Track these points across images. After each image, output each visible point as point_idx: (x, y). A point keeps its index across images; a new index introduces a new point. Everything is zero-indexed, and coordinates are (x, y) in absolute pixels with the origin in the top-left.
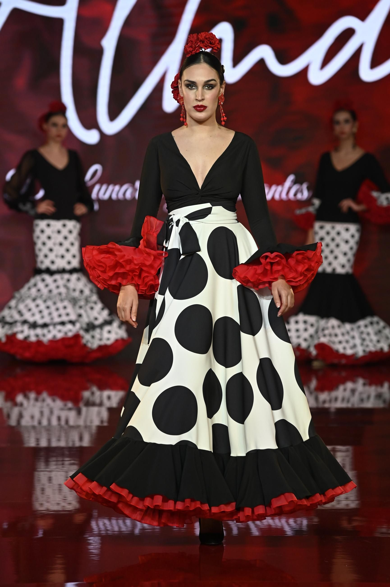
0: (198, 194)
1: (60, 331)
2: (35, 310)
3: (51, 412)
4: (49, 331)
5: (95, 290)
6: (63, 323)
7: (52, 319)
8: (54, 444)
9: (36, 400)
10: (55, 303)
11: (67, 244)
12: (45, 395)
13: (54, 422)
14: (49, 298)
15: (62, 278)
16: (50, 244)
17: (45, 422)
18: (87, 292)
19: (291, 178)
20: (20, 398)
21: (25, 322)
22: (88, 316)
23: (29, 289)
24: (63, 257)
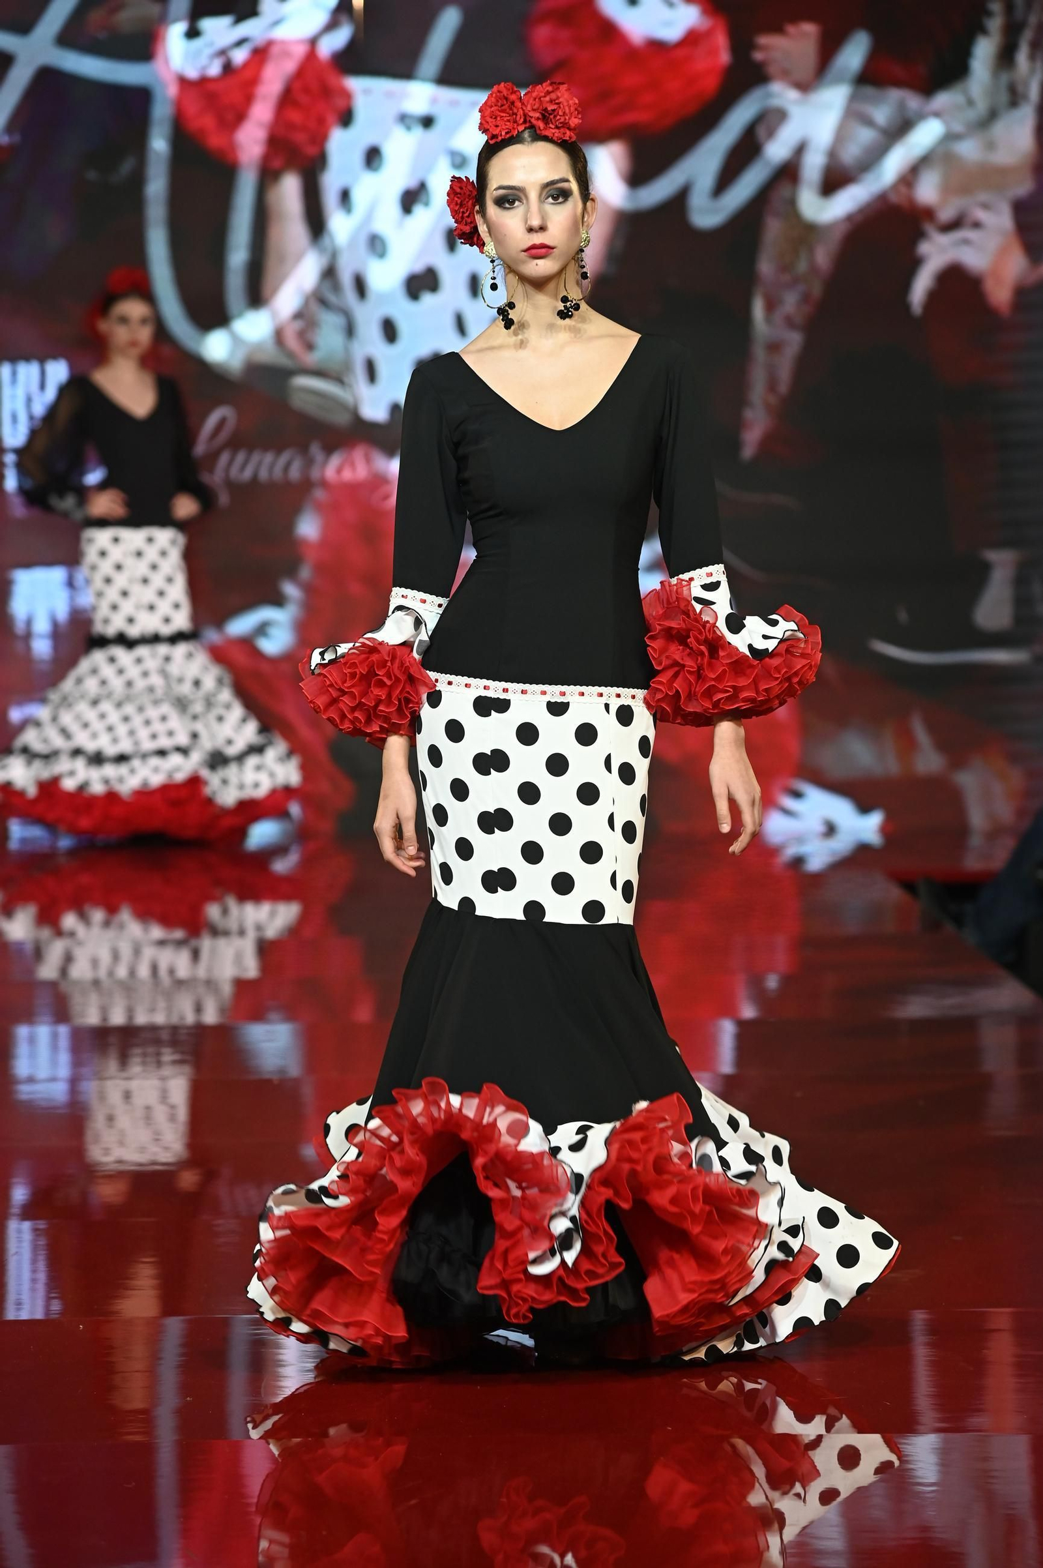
1: (156, 770)
2: (97, 725)
3: (137, 951)
4: (132, 771)
5: (227, 679)
6: (162, 753)
7: (136, 743)
8: (141, 1019)
9: (107, 924)
10: (141, 709)
11: (158, 580)
12: (125, 915)
13: (144, 971)
14: (128, 698)
15: (154, 656)
16: (121, 581)
17: (122, 972)
18: (209, 683)
20: (69, 920)
21: (77, 752)
22: (213, 736)
23: (79, 681)
24: (152, 608)
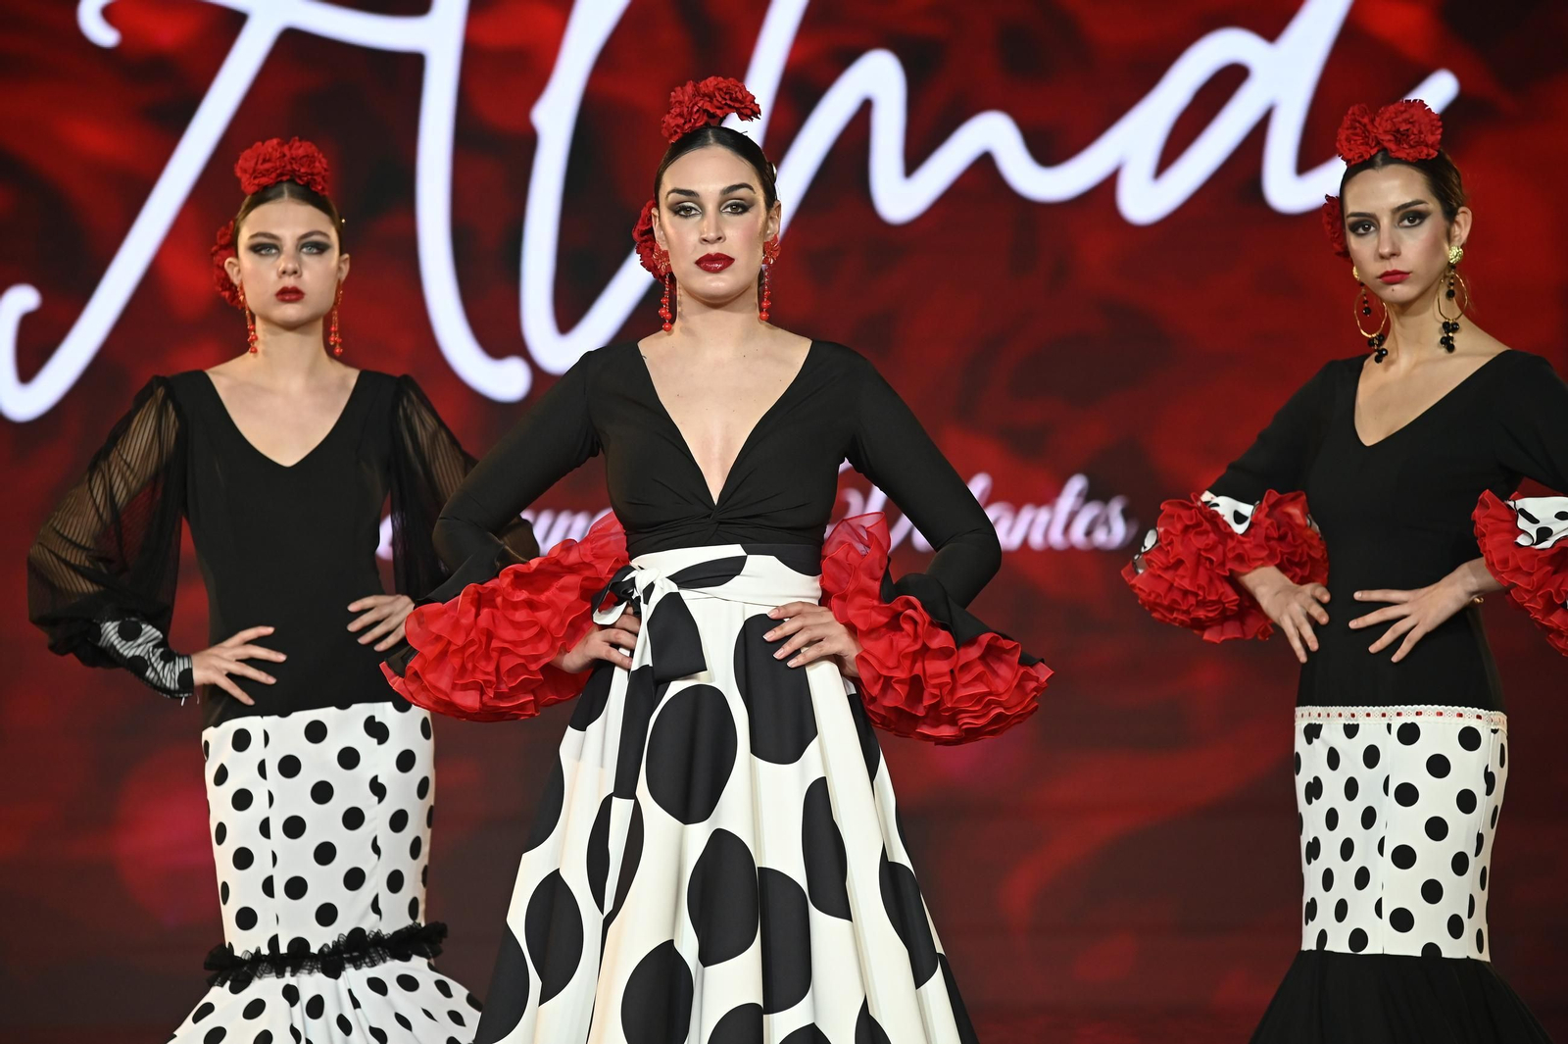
0: (709, 516)
19: (1076, 485)
